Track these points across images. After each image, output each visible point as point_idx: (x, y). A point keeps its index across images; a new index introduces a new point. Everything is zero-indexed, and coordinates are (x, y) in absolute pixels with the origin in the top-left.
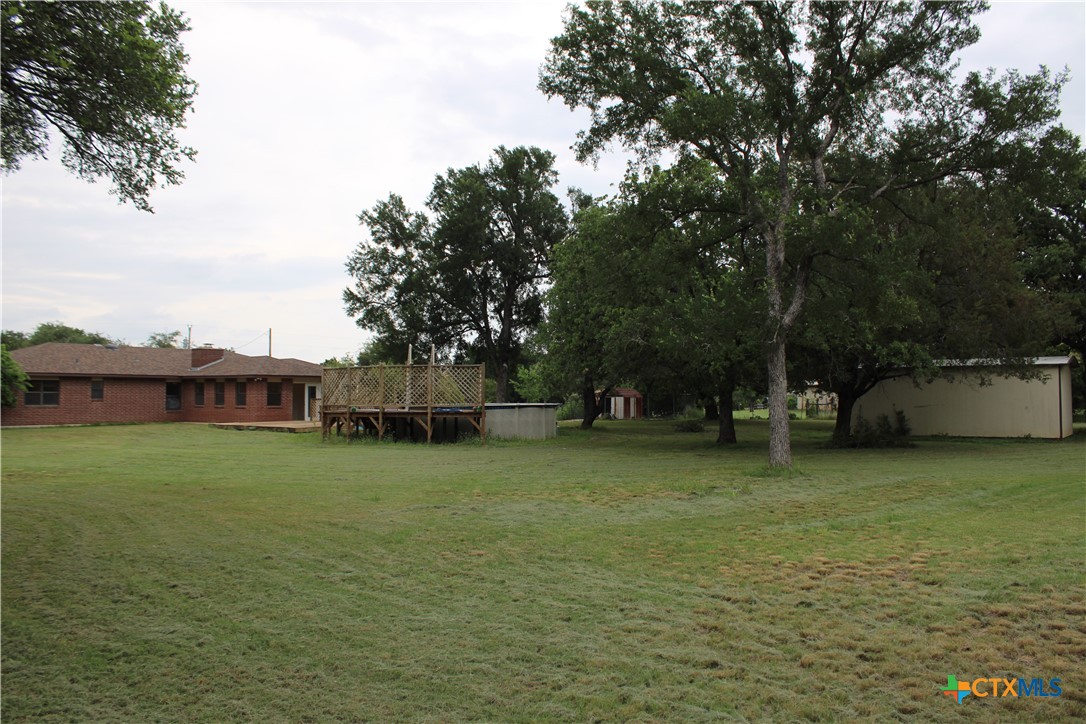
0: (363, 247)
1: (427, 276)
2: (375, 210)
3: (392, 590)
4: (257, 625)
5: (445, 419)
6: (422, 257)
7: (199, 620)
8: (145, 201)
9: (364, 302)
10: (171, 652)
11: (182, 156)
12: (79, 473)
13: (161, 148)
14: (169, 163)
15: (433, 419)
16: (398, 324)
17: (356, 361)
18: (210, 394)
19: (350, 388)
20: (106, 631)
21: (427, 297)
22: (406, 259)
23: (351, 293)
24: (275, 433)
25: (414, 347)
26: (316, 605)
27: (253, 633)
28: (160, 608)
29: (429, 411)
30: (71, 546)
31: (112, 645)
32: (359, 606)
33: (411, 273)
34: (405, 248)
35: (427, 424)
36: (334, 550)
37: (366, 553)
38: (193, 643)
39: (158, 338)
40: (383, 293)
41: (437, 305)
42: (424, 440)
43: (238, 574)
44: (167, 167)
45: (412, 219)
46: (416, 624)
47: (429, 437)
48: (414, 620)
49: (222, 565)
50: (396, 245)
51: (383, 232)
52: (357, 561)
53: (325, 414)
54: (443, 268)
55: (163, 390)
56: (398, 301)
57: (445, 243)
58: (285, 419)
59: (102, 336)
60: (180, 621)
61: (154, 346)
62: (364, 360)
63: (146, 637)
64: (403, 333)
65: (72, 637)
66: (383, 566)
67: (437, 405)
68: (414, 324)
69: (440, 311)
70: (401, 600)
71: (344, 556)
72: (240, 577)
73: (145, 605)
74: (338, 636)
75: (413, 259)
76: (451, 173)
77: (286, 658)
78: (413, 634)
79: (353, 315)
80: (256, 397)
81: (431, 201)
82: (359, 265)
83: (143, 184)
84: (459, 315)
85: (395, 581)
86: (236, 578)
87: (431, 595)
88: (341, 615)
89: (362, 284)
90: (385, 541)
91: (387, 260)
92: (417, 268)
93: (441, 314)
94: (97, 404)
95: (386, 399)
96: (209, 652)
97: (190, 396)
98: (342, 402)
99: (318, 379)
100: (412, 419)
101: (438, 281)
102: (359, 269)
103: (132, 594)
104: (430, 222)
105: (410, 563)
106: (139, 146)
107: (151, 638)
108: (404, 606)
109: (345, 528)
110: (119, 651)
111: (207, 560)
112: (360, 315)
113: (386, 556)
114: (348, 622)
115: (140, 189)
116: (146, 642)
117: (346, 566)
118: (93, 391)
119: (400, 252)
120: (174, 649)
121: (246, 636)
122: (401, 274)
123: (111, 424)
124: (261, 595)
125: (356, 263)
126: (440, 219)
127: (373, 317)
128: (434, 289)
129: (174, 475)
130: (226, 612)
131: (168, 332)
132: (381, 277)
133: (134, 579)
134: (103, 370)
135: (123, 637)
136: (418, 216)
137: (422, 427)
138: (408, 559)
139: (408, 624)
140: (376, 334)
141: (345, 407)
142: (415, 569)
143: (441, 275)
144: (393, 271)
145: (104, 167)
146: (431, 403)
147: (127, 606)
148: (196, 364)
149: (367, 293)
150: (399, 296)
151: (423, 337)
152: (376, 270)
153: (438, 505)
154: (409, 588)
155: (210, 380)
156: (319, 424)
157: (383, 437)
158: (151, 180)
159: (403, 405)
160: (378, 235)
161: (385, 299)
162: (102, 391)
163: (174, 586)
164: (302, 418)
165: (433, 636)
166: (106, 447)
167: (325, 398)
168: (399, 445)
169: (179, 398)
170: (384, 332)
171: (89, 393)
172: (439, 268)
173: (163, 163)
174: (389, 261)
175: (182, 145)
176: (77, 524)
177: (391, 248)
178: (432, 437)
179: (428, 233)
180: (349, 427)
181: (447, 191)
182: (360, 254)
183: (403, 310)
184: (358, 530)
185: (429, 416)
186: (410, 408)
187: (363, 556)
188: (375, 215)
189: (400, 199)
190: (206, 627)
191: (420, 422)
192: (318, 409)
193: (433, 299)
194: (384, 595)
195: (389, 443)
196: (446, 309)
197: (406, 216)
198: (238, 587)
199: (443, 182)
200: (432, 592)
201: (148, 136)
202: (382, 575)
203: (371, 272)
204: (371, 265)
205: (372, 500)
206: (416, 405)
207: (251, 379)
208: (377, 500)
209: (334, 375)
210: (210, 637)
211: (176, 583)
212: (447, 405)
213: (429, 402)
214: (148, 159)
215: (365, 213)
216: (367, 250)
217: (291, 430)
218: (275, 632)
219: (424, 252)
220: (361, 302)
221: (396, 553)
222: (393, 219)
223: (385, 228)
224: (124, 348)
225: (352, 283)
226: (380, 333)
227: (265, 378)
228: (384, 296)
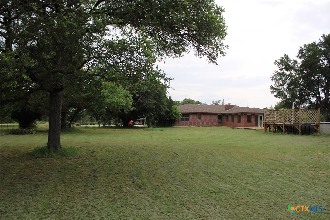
0: (276, 72)
1: (298, 80)
2: (279, 60)
3: (293, 182)
4: (251, 188)
5: (305, 127)
6: (296, 74)
7: (233, 185)
8: (216, 62)
9: (277, 89)
10: (226, 193)
11: (225, 48)
12: (196, 140)
13: (219, 46)
14: (222, 50)
15: (301, 127)
16: (288, 96)
17: (274, 108)
18: (230, 118)
19: (273, 117)
20: (208, 185)
21: (298, 87)
22: (290, 75)
23: (273, 87)
24: (250, 130)
25: (294, 103)
26: (268, 184)
27: (250, 190)
28: (222, 180)
29: (300, 124)
30: (197, 160)
31: (210, 189)
32: (283, 186)
33: (292, 80)
34: (290, 71)
35: (299, 128)
36: (272, 167)
37: (283, 169)
38: (233, 191)
39: (215, 102)
40: (283, 86)
41: (301, 90)
42: (298, 133)
43: (243, 172)
44: (221, 51)
45: (292, 62)
46: (303, 194)
47: (300, 132)
48: (302, 193)
49: (238, 169)
50: (287, 71)
51: (282, 67)
52: (280, 171)
53: (265, 125)
54: (303, 77)
55: (217, 117)
56: (288, 89)
57: (304, 69)
58: (253, 126)
59: (199, 102)
60: (228, 184)
61: (214, 104)
62: (277, 108)
63: (219, 188)
64: (290, 99)
65: (199, 185)
66: (289, 174)
67: (302, 122)
68: (294, 96)
69: (303, 91)
70: (297, 185)
71: (276, 169)
72: (244, 173)
73: (218, 178)
74: (277, 194)
75: (293, 75)
76: (305, 46)
77: (260, 199)
78: (302, 197)
79: (273, 94)
80: (244, 119)
81: (298, 55)
82: (275, 78)
83: (215, 57)
84: (309, 93)
85: (294, 179)
86: (243, 173)
87: (307, 185)
88: (277, 188)
89: (276, 84)
90: (289, 166)
91: (284, 75)
92: (294, 78)
93: (303, 93)
94: (199, 121)
95: (285, 120)
96: (237, 194)
97: (224, 119)
98: (271, 121)
99: (263, 114)
100: (294, 127)
101: (302, 81)
102: (275, 79)
103: (214, 175)
104: (298, 63)
105: (298, 173)
106: (213, 46)
107: (221, 188)
108: (298, 187)
109: (275, 160)
110: (212, 191)
111: (234, 167)
112: (275, 93)
113: (290, 170)
114: (279, 190)
115: (214, 58)
116: (219, 189)
117: (277, 172)
118: (198, 117)
119: (288, 73)
120: (227, 192)
121: (248, 191)
122: (289, 80)
123: (203, 127)
124: (251, 179)
125: (274, 77)
126: (302, 61)
127: (280, 94)
128: (300, 84)
129: (222, 142)
130: (241, 183)
131: (217, 100)
132: (282, 81)
133: (214, 171)
134: (200, 111)
135: (213, 187)
136: (294, 61)
137: (297, 129)
138: (297, 172)
139: (300, 193)
140: (281, 99)
141: (271, 122)
142: (300, 176)
143: (303, 80)
144: (286, 79)
145: (204, 54)
146: (301, 121)
147: (213, 178)
148: (226, 109)
149: (278, 86)
150: (288, 87)
151: (297, 100)
152: (280, 79)
153: (306, 155)
154: (299, 182)
155: (230, 114)
156: (264, 128)
157: (284, 132)
158: (217, 55)
159: (291, 122)
160: (281, 68)
161: (284, 88)
162: (200, 117)
163: (225, 174)
164: (257, 126)
165: (309, 199)
166: (202, 133)
167: (265, 120)
168: (290, 135)
169: (221, 119)
170: (284, 99)
171: (197, 118)
172: (302, 77)
173: (220, 50)
174: (285, 76)
175: (225, 45)
176: (197, 154)
177: (285, 72)
178: (301, 133)
179: (298, 66)
180: (273, 129)
181: (304, 52)
182: (275, 74)
183: (290, 92)
184: (279, 161)
185: (300, 126)
186: (293, 123)
187: (282, 170)
188: (280, 62)
189: (288, 56)
190: (236, 187)
191: (297, 128)
192: (262, 123)
193: (300, 88)
194: (290, 183)
195: (286, 134)
196: (305, 91)
197: (290, 61)
198: (244, 176)
199: (302, 48)
200: (307, 184)
201: (215, 43)
202: (289, 176)
203: (279, 80)
204: (279, 77)
205: (283, 152)
206: (295, 122)
207: (242, 114)
208: (284, 152)
209: (268, 112)
210: (237, 190)
211: (226, 173)
212: (306, 122)
213: (300, 121)
214: (216, 50)
215: (276, 61)
216: (277, 73)
217: (255, 129)
218: (256, 190)
219: (296, 72)
220: (276, 89)
221: (293, 170)
222: (286, 62)
223: (283, 65)
224: (206, 105)
225: (273, 83)
226: (282, 99)
227: (246, 114)
228: (283, 87)
